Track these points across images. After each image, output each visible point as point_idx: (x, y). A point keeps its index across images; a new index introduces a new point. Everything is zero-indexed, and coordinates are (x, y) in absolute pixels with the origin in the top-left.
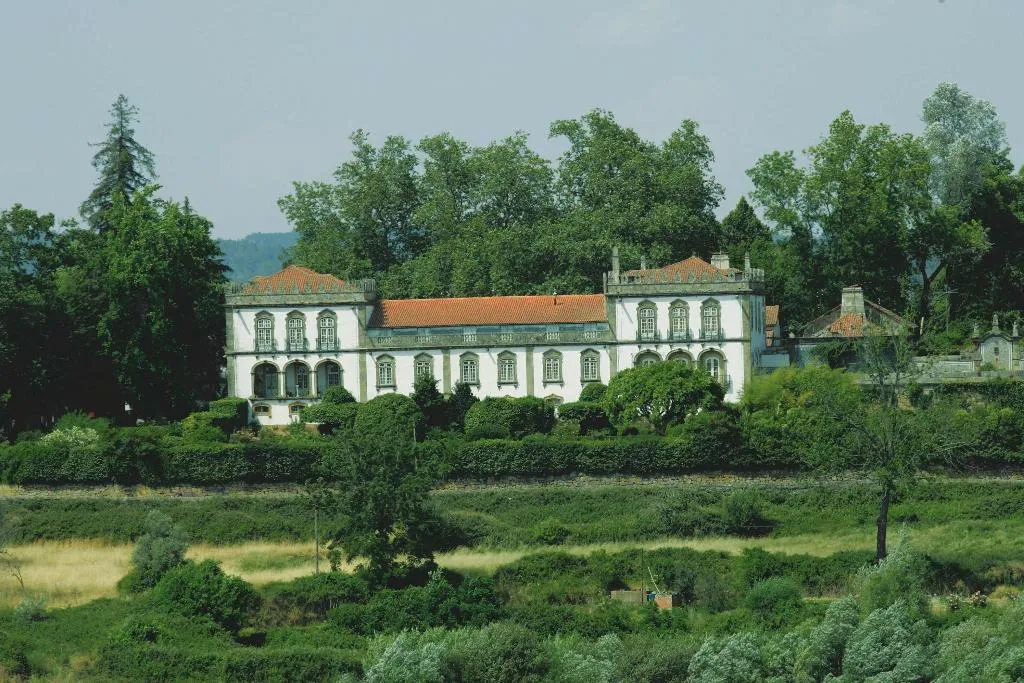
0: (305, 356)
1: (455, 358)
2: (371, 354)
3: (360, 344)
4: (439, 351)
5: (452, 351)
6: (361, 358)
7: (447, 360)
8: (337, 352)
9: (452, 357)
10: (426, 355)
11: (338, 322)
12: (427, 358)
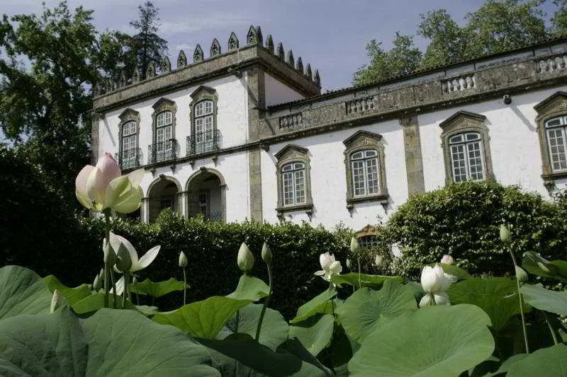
0: (173, 169)
1: (431, 131)
2: (267, 150)
3: (251, 135)
4: (396, 122)
5: (420, 118)
6: (253, 159)
7: (412, 139)
8: (217, 154)
9: (424, 130)
10: (367, 134)
11: (219, 105)
12: (369, 141)
